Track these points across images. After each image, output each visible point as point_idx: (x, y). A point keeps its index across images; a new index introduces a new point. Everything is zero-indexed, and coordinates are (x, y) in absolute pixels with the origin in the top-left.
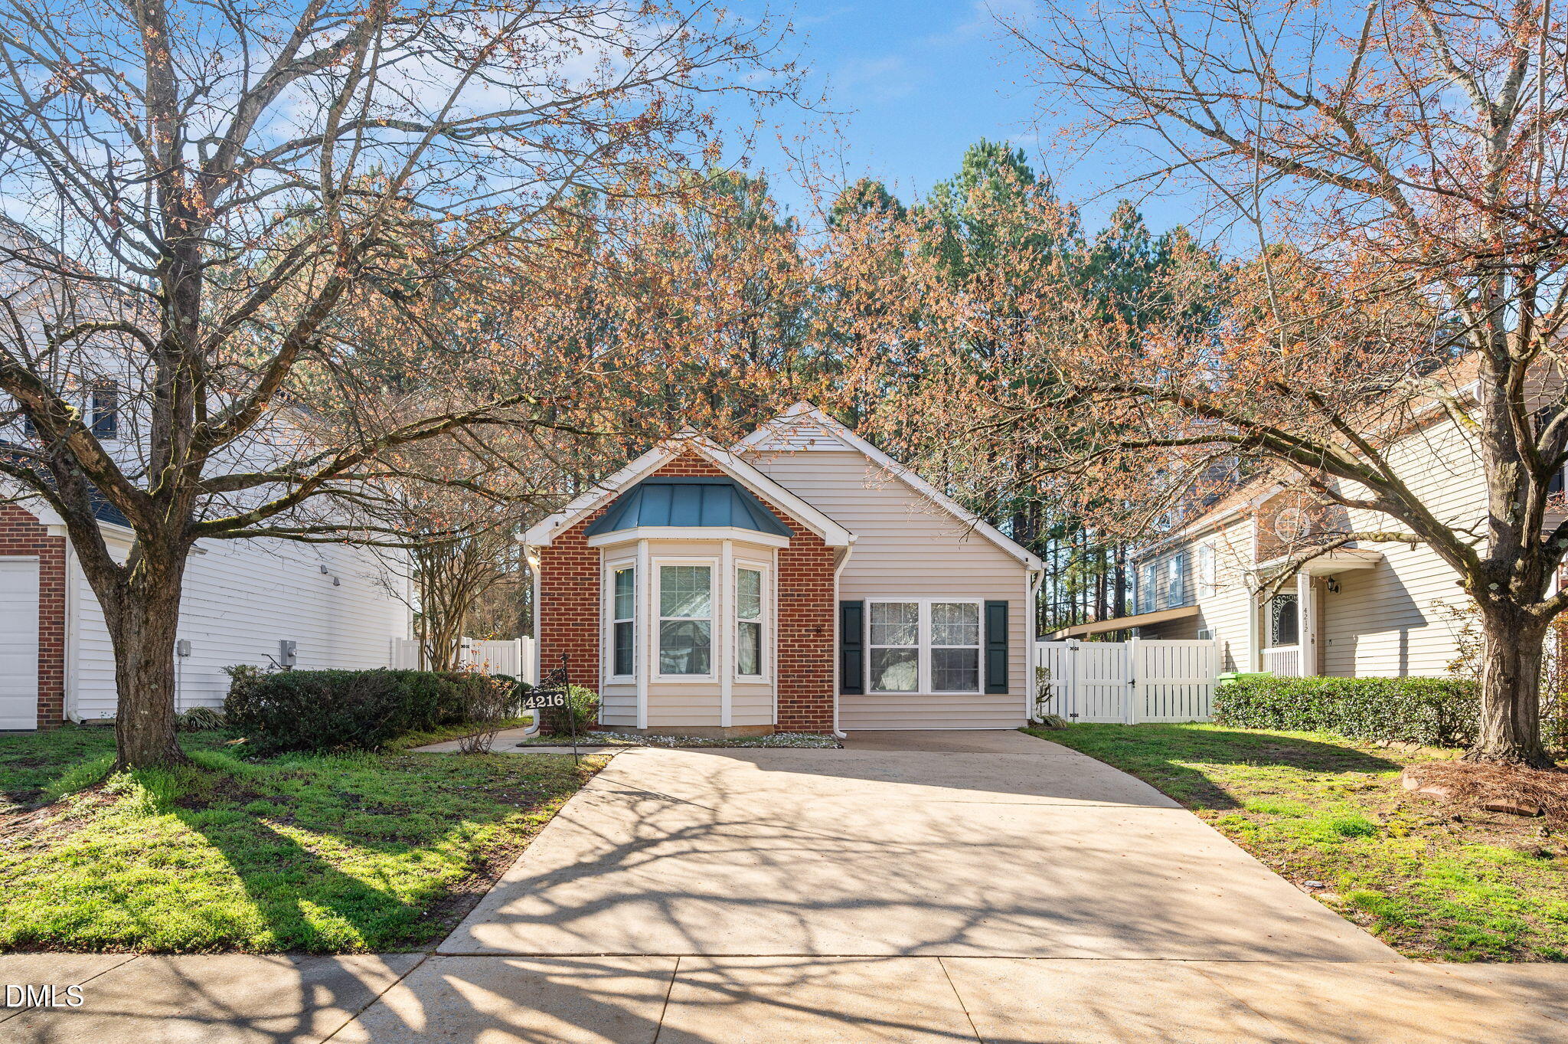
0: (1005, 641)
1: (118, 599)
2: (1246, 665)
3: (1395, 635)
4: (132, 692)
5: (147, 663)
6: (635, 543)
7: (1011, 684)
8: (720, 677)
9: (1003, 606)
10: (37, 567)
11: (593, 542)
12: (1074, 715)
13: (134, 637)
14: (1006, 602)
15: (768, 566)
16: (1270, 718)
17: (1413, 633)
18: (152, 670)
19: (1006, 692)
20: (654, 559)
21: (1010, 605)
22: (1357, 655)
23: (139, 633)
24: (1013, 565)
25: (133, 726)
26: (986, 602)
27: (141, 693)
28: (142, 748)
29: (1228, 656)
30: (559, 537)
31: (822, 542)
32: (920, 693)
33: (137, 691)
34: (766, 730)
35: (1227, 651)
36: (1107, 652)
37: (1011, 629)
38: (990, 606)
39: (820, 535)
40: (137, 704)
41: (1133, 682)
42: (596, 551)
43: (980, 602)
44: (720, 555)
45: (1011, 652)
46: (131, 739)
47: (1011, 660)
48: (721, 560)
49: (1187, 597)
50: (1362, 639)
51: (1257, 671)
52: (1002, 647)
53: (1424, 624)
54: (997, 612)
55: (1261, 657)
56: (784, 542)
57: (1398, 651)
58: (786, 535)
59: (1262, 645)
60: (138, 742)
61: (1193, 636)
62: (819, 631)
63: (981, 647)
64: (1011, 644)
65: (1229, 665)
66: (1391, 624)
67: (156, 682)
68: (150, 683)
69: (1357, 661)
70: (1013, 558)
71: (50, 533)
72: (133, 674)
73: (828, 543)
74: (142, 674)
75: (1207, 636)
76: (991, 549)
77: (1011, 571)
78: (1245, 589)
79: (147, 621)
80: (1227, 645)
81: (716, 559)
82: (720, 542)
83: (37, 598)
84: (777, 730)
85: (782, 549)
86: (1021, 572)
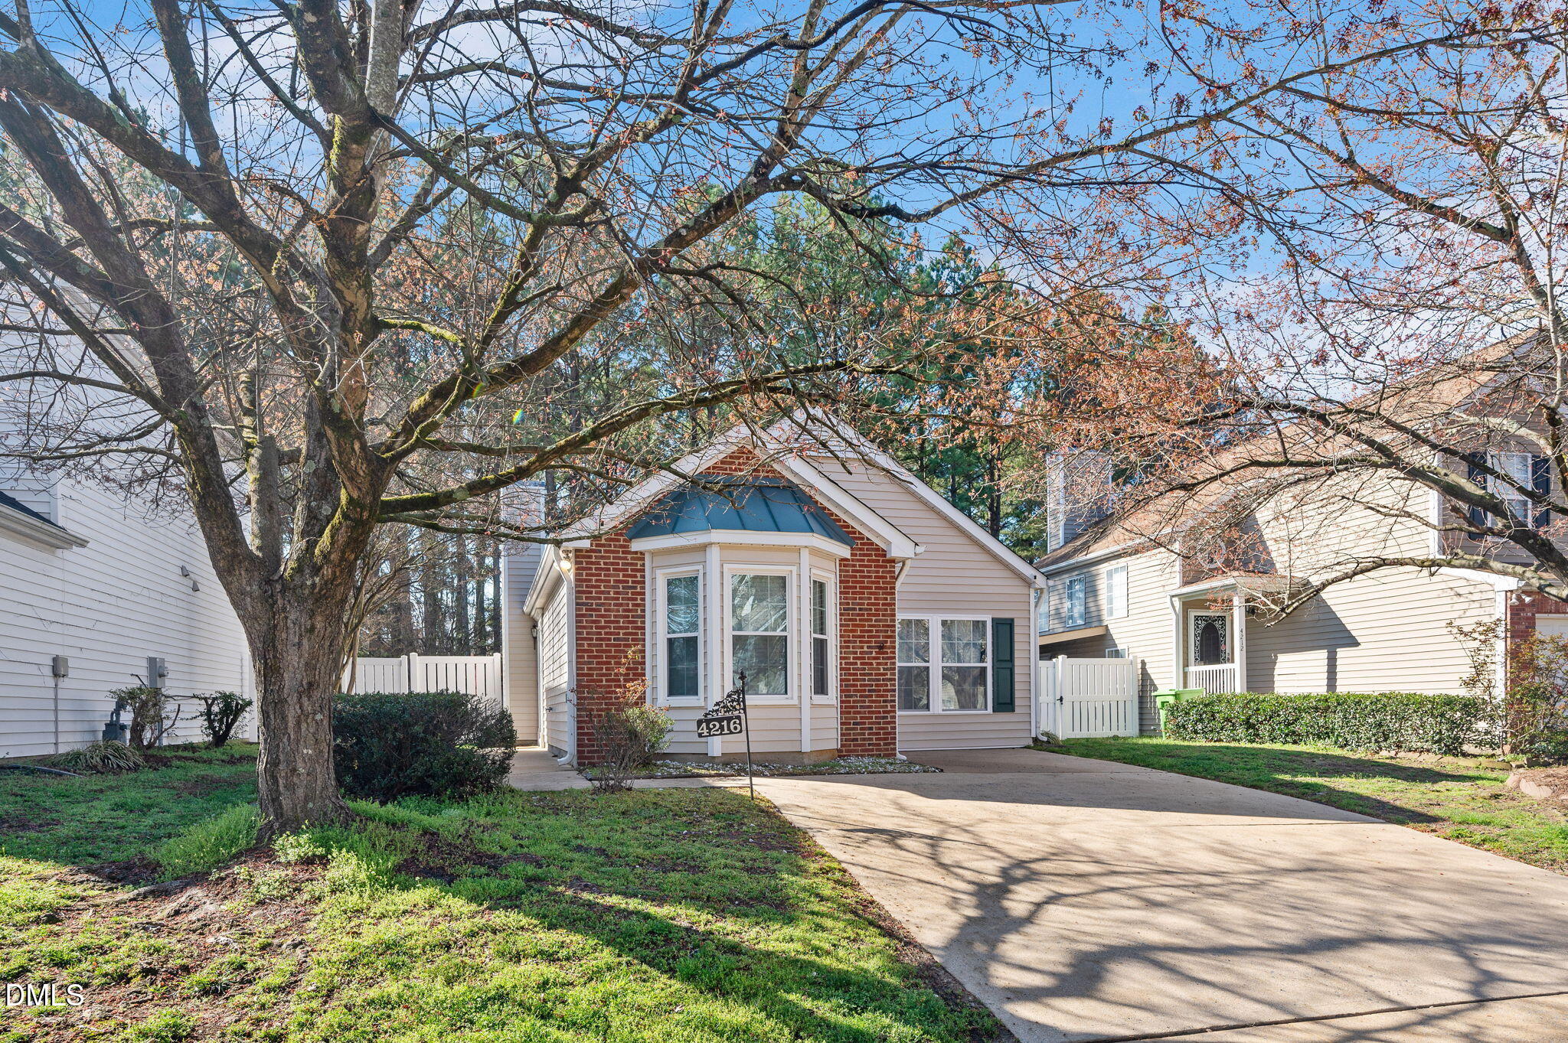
0: (1012, 659)
1: (269, 600)
2: (1167, 683)
3: (1323, 654)
4: (291, 725)
5: (310, 684)
6: (704, 548)
7: (1017, 702)
8: (800, 697)
9: (1009, 624)
11: (637, 545)
13: (293, 651)
14: (1012, 620)
15: (833, 576)
17: (1341, 653)
18: (317, 694)
19: (1013, 710)
20: (728, 567)
21: (1016, 623)
22: (1276, 672)
23: (299, 645)
24: (1017, 582)
25: (294, 770)
26: (994, 620)
27: (304, 726)
28: (306, 800)
30: (599, 538)
31: (884, 554)
32: (931, 712)
33: (298, 723)
35: (1143, 668)
37: (1017, 646)
38: (997, 622)
39: (882, 545)
40: (298, 741)
42: (641, 556)
43: (988, 619)
44: (798, 564)
45: (1017, 670)
46: (291, 787)
47: (1017, 678)
48: (799, 569)
49: (1091, 617)
50: (1281, 657)
51: (1181, 690)
52: (1009, 665)
53: (1357, 644)
54: (1004, 629)
55: (1185, 675)
56: (845, 552)
57: (1326, 669)
58: (847, 544)
59: (1186, 665)
60: (301, 792)
61: (1101, 655)
62: (881, 647)
63: (988, 664)
64: (1017, 663)
65: (1147, 682)
66: (1316, 644)
67: (321, 711)
68: (315, 714)
69: (1276, 678)
70: (1021, 576)
72: (293, 700)
73: (890, 554)
74: (305, 699)
75: (1117, 654)
76: (998, 566)
77: (1016, 588)
79: (312, 629)
80: (1143, 663)
81: (794, 569)
82: (798, 550)
84: (840, 754)
85: (842, 560)
86: (1025, 590)
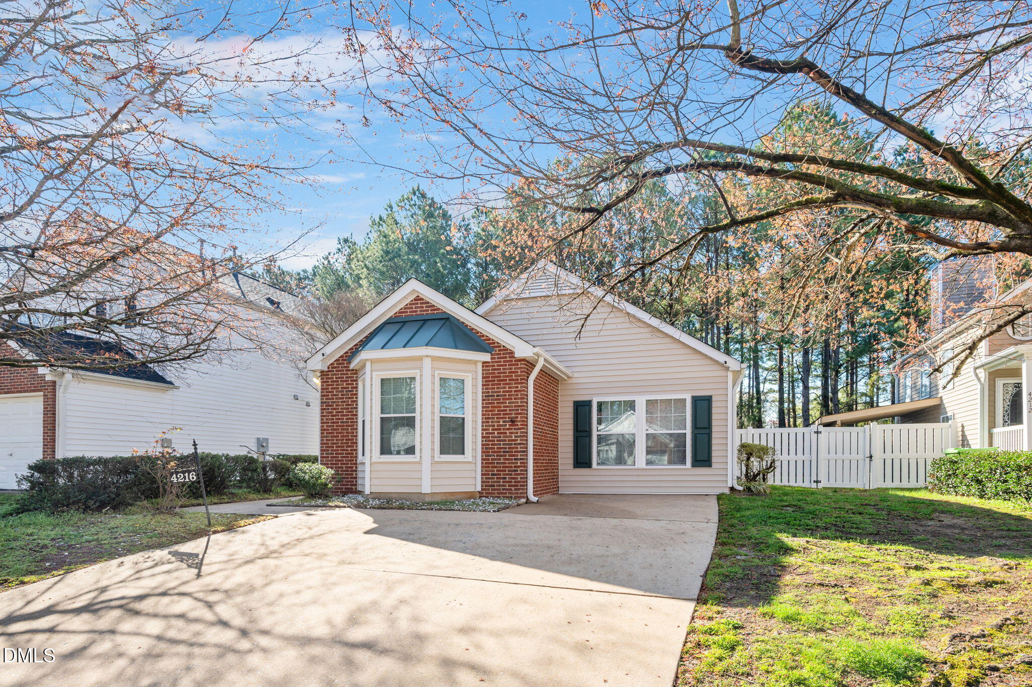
0: (709, 427)
2: (977, 443)
7: (714, 460)
8: (421, 456)
9: (708, 400)
10: (42, 399)
11: (352, 365)
12: (817, 482)
14: (711, 397)
16: (974, 488)
19: (710, 466)
20: (374, 373)
21: (714, 399)
26: (693, 397)
29: (964, 436)
30: (332, 364)
31: (512, 353)
32: (636, 467)
34: (470, 495)
35: (963, 431)
36: (847, 435)
37: (714, 417)
38: (696, 400)
39: (513, 350)
41: (871, 457)
42: (355, 372)
43: (688, 397)
44: (421, 368)
45: (714, 435)
47: (714, 441)
48: (421, 371)
49: (932, 391)
51: (986, 446)
52: (707, 431)
54: (703, 404)
55: (991, 436)
56: (487, 357)
58: (487, 352)
59: (992, 425)
61: (936, 420)
62: (513, 421)
63: (688, 430)
64: (714, 429)
65: (964, 442)
70: (717, 362)
71: (47, 379)
73: (518, 355)
75: (947, 419)
76: (699, 357)
77: (716, 372)
78: (976, 381)
80: (963, 426)
81: (418, 371)
82: (420, 359)
83: (42, 416)
84: (481, 495)
85: (484, 363)
86: (723, 373)
